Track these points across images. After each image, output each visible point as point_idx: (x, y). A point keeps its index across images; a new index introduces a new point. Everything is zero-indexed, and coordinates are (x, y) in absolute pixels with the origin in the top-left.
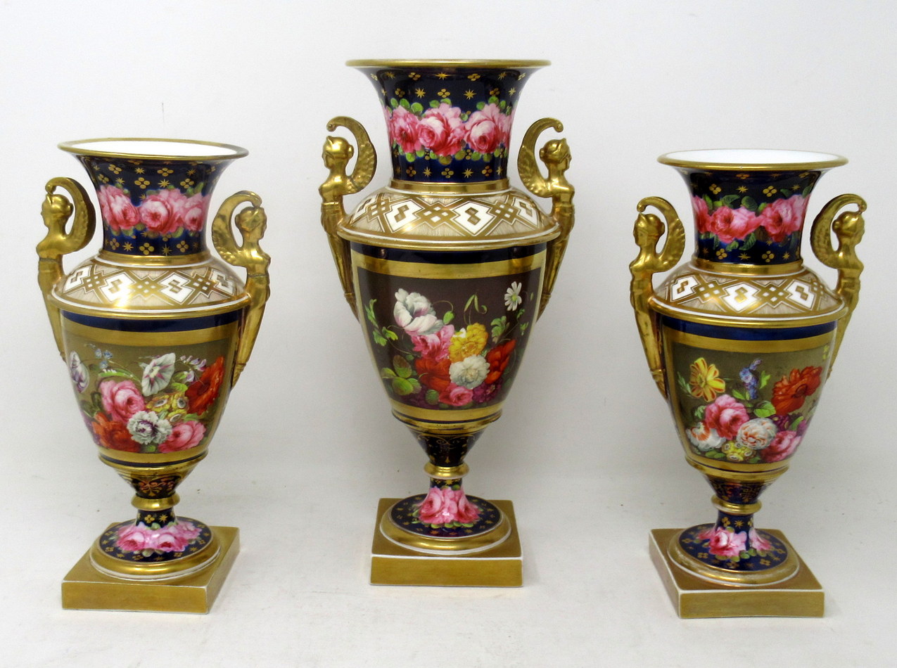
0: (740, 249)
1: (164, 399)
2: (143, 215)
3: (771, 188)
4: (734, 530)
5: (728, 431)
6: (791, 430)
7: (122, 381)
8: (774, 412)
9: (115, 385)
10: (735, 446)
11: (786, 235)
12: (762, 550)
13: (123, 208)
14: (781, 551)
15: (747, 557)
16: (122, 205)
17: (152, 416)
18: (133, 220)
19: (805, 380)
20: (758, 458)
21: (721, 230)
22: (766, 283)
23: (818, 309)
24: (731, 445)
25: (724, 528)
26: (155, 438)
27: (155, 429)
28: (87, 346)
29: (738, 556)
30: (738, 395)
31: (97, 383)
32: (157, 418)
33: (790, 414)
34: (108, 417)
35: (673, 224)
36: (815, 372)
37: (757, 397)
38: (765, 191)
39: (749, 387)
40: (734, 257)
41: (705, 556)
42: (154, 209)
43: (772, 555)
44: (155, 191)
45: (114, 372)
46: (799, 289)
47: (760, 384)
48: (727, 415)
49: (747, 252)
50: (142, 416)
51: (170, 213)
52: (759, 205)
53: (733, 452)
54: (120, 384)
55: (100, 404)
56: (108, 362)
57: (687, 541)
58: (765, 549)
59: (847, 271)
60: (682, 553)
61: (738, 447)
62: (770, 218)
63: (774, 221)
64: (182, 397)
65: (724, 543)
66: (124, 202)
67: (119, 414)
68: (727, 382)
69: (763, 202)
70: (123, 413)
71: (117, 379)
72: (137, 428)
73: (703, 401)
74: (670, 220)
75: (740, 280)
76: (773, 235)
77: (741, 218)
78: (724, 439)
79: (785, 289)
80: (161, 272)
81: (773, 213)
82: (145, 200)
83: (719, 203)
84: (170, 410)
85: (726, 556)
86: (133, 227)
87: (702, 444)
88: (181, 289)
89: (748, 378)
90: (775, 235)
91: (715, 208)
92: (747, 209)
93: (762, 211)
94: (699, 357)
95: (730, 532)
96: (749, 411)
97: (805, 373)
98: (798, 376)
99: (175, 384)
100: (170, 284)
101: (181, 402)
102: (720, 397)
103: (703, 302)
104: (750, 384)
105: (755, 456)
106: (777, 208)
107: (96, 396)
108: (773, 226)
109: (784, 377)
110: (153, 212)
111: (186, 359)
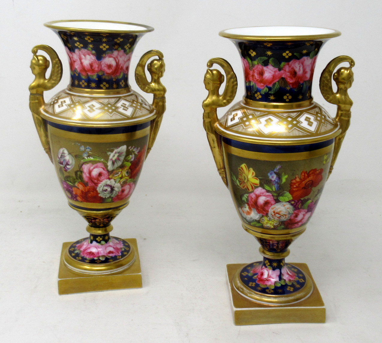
0: (269, 92)
1: (119, 172)
2: (103, 66)
3: (287, 52)
4: (272, 268)
5: (263, 209)
6: (303, 209)
7: (96, 163)
8: (291, 198)
9: (92, 166)
10: (268, 219)
11: (300, 83)
12: (290, 280)
13: (90, 62)
14: (302, 280)
15: (279, 285)
16: (90, 61)
17: (112, 182)
18: (96, 69)
19: (311, 178)
20: (283, 226)
21: (258, 80)
22: (285, 115)
23: (319, 132)
24: (265, 219)
25: (266, 267)
26: (112, 194)
27: (112, 189)
28: (75, 144)
29: (273, 285)
30: (268, 188)
31: (80, 165)
32: (114, 183)
33: (302, 199)
34: (85, 184)
35: (229, 76)
36: (318, 172)
37: (280, 189)
38: (284, 54)
39: (274, 183)
40: (266, 98)
41: (254, 284)
42: (109, 62)
43: (295, 284)
44: (111, 52)
45: (92, 158)
46: (307, 119)
47: (282, 181)
48: (262, 200)
49: (274, 95)
50: (106, 182)
51: (118, 64)
52: (280, 63)
53: (267, 223)
54: (95, 165)
55: (81, 177)
56: (88, 153)
57: (245, 274)
58: (291, 279)
59: (342, 106)
60: (240, 282)
61: (270, 220)
62: (288, 72)
63: (291, 74)
64: (128, 170)
65: (265, 276)
66: (91, 58)
67: (93, 182)
68: (260, 180)
69: (283, 61)
70: (96, 181)
71: (93, 162)
72: (103, 189)
73: (247, 191)
74: (227, 73)
75: (269, 113)
76: (291, 83)
77: (269, 72)
78: (261, 215)
79: (297, 119)
80: (115, 99)
81: (290, 69)
82: (105, 57)
83: (255, 62)
84: (121, 178)
85: (266, 285)
86: (96, 73)
87: (248, 217)
88: (128, 108)
89: (273, 177)
90: (292, 84)
91: (253, 65)
92: (273, 66)
93: (283, 67)
94: (242, 163)
95: (270, 270)
96: (275, 198)
97: (311, 173)
98: (306, 175)
99: (126, 163)
100: (122, 106)
101: (127, 173)
102: (257, 189)
103: (245, 128)
104: (275, 181)
105: (281, 225)
106: (293, 66)
107: (79, 173)
108: (290, 77)
109: (297, 176)
110: (109, 64)
111: (131, 148)
